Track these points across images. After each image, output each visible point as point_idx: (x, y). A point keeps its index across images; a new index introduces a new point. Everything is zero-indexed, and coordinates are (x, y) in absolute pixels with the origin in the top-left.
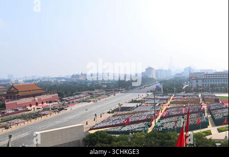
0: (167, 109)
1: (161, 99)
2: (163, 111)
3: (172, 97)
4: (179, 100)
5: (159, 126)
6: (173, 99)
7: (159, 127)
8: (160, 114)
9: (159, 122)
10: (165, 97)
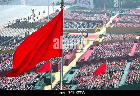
0: (96, 44)
1: (86, 21)
2: (85, 49)
3: (112, 18)
4: (128, 25)
5: (69, 81)
6: (114, 22)
7: (70, 84)
8: (78, 56)
9: (72, 73)
10: (96, 17)
